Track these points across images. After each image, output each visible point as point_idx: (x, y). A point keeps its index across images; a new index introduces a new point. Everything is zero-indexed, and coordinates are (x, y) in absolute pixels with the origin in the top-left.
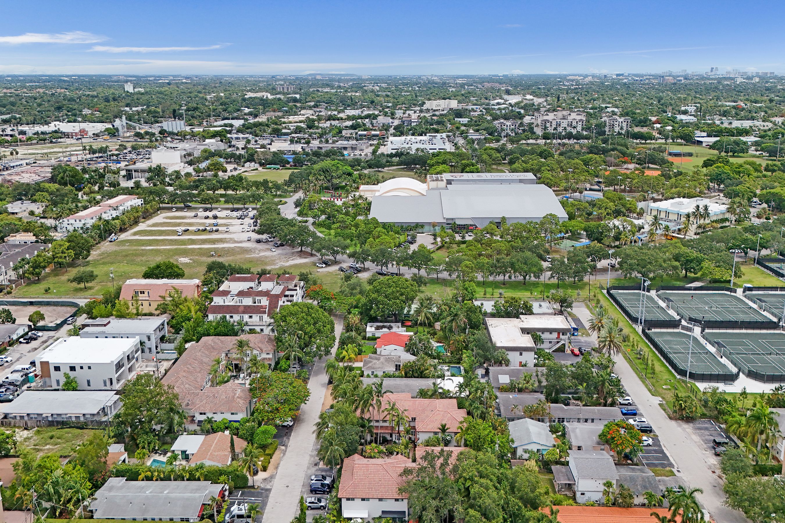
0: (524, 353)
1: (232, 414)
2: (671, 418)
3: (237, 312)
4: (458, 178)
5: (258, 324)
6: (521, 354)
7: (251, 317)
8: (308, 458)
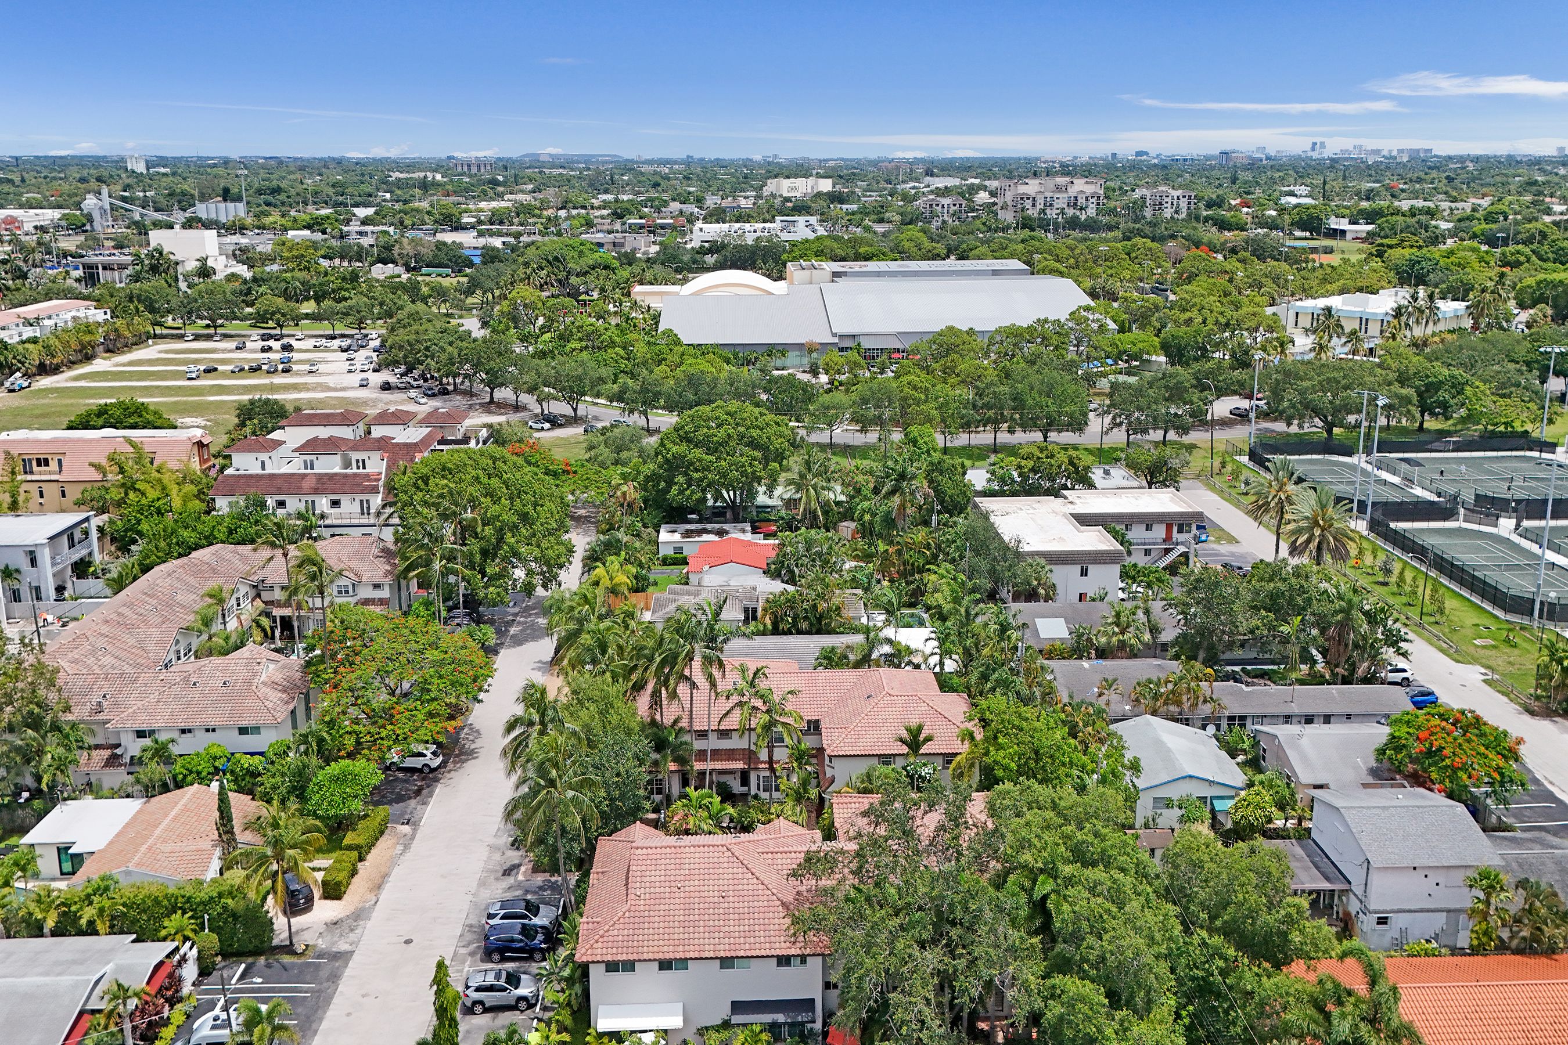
0: (1091, 569)
1: (243, 731)
2: (1532, 713)
3: (297, 492)
4: (857, 269)
5: (356, 522)
6: (1084, 572)
7: (336, 503)
8: (483, 853)
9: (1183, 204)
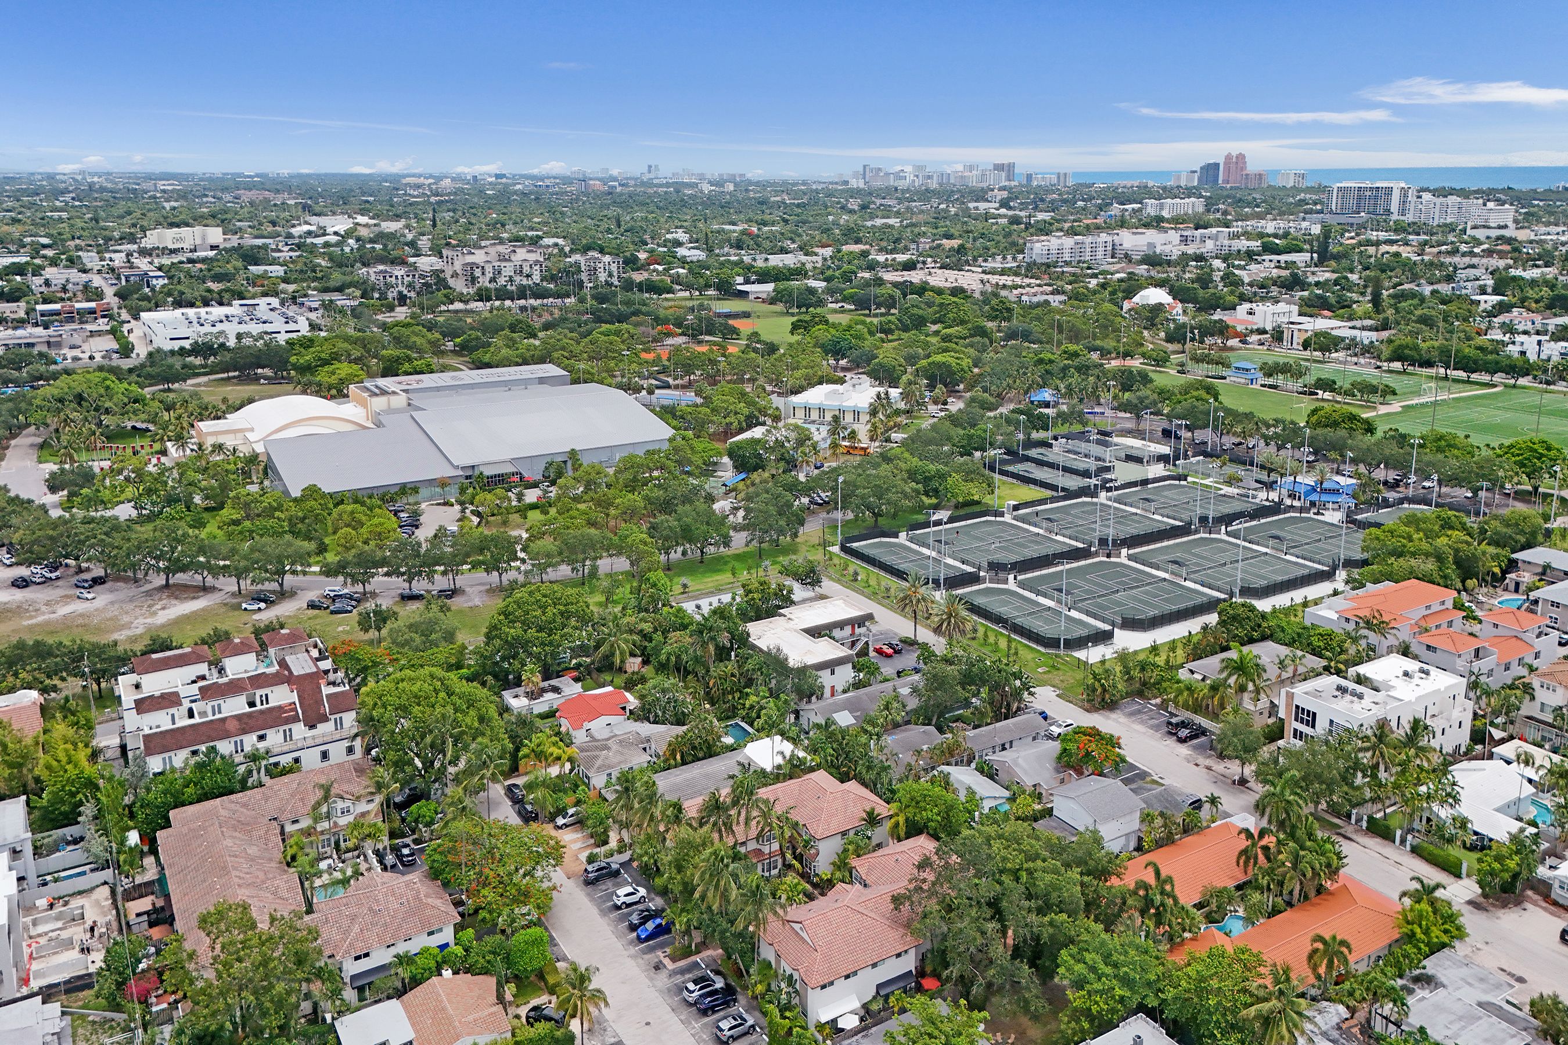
0: (837, 669)
1: (430, 934)
2: (1088, 711)
3: (226, 735)
4: (415, 386)
5: (285, 749)
6: (833, 673)
7: (262, 738)
8: (631, 963)
9: (614, 268)
